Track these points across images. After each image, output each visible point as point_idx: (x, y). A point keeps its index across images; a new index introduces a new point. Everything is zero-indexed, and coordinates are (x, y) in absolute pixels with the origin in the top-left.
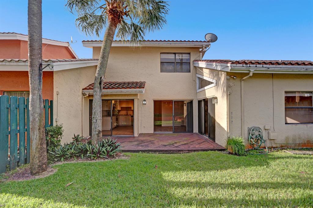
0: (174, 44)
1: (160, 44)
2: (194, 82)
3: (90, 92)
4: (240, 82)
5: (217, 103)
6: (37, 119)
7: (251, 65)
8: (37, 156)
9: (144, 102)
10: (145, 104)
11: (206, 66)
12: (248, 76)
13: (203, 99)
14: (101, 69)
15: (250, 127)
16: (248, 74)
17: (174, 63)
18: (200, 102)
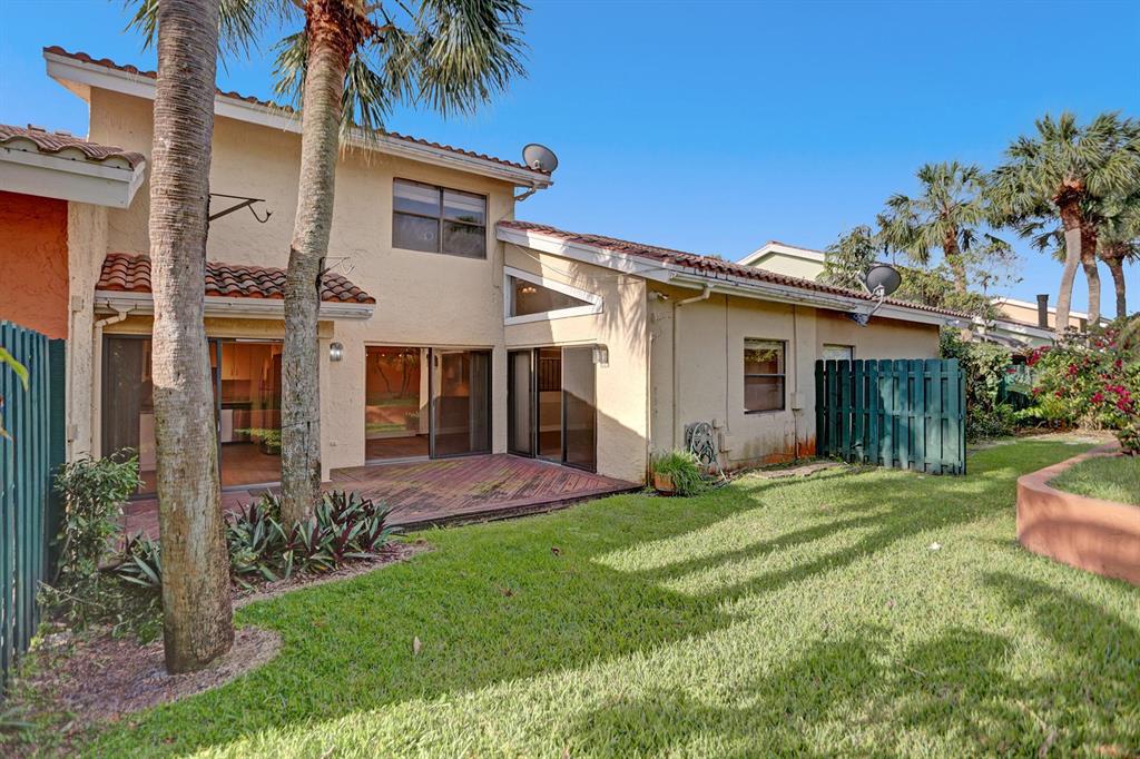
0: (451, 160)
1: (421, 153)
2: (496, 291)
3: (139, 303)
4: (671, 310)
5: (607, 361)
6: (205, 428)
7: (709, 274)
8: (215, 585)
9: (332, 352)
10: (338, 359)
11: (566, 251)
12: (699, 298)
13: (535, 349)
14: (321, 228)
15: (688, 424)
16: (701, 293)
17: (438, 220)
18: (512, 355)
